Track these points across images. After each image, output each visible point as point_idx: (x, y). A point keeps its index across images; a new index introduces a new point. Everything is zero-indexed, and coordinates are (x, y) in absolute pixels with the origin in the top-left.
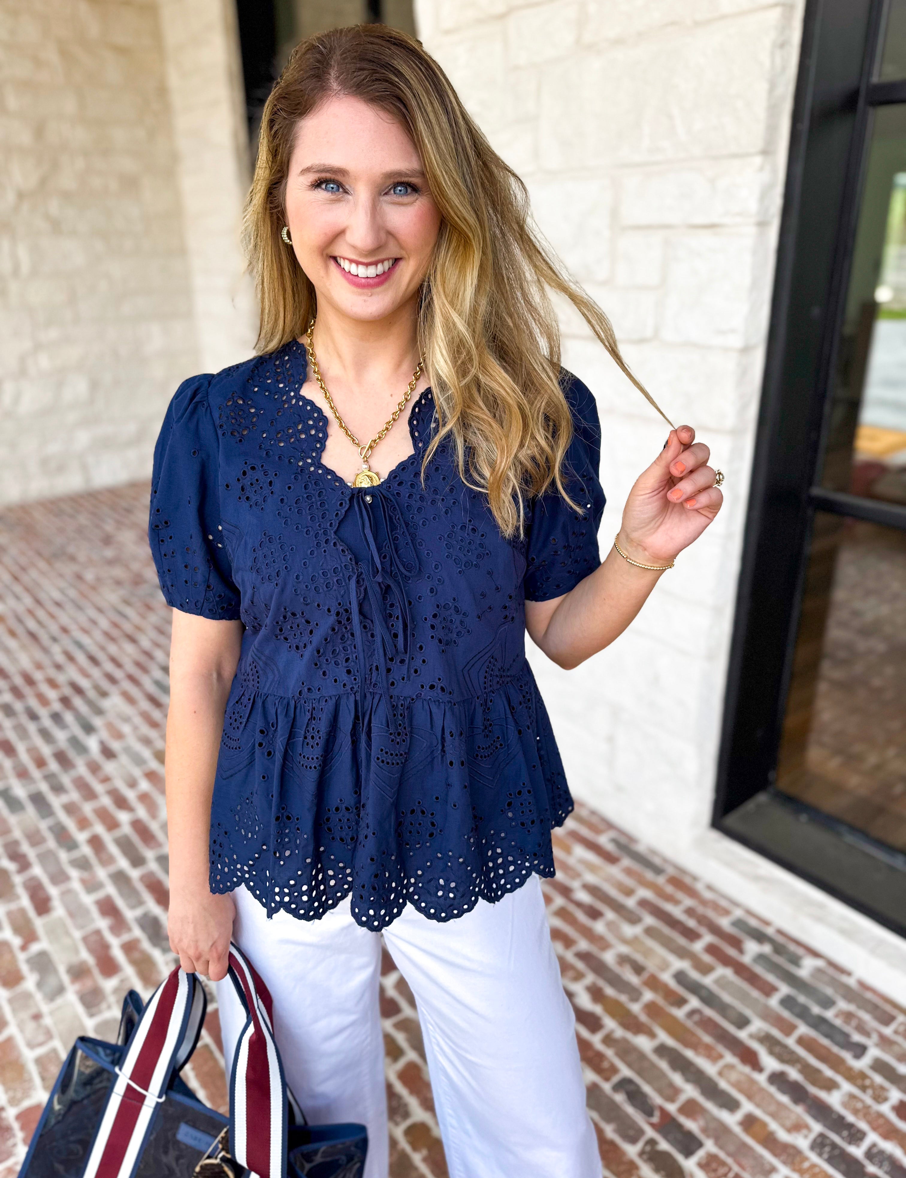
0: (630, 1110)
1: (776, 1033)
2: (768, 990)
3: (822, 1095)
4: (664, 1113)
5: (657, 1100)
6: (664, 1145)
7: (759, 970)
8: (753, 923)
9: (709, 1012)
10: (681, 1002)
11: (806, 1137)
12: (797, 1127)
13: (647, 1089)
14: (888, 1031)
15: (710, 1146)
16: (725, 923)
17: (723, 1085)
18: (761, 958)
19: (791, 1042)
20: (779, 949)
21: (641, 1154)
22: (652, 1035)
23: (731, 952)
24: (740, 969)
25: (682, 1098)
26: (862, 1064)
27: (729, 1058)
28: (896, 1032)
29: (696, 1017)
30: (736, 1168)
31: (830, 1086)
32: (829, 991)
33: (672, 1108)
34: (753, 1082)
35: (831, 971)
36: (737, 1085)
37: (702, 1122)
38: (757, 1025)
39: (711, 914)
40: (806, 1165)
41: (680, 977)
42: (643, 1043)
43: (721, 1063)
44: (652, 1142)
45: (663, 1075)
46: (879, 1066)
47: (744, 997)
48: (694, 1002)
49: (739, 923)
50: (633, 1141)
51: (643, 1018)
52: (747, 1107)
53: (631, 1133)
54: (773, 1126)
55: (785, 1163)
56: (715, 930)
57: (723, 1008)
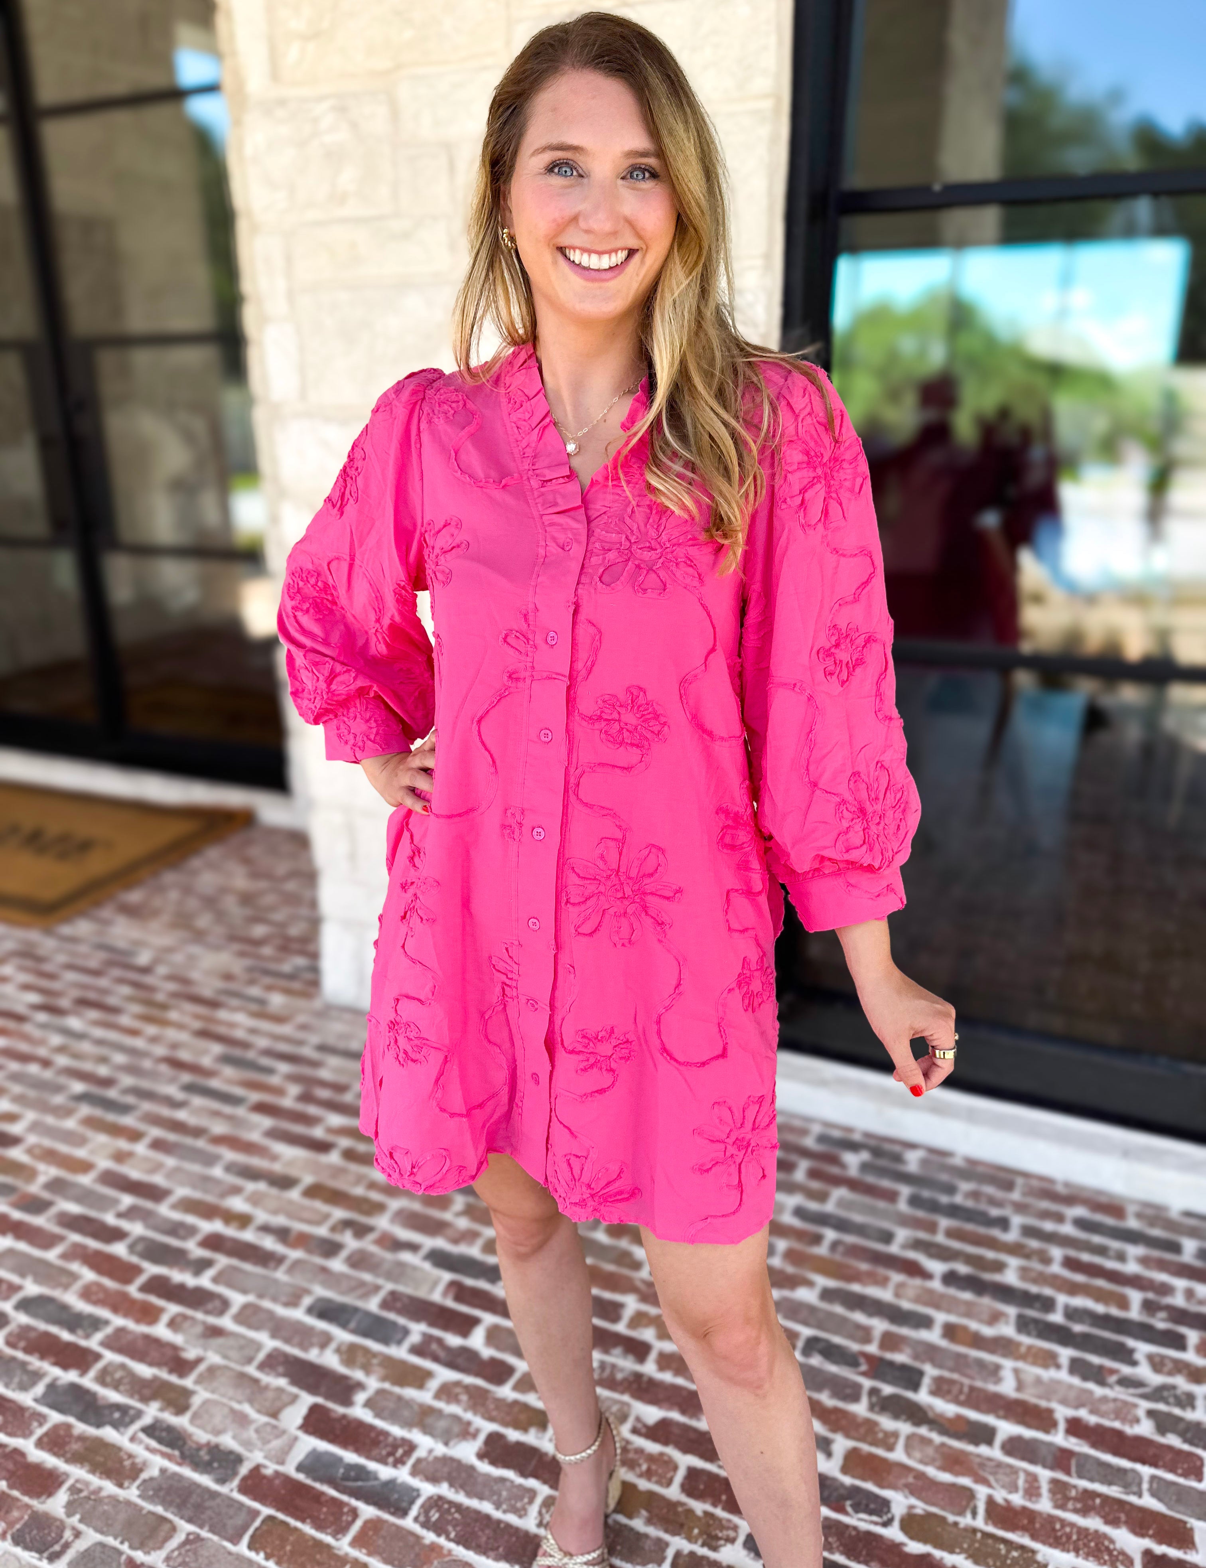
0: (833, 1368)
1: (922, 1235)
2: (891, 1196)
3: (997, 1277)
4: (869, 1358)
5: (855, 1347)
6: (888, 1390)
7: (870, 1179)
8: (836, 1134)
9: (850, 1239)
10: (817, 1239)
11: (1007, 1323)
12: (995, 1318)
13: (837, 1340)
14: (1016, 1196)
15: (930, 1371)
16: (809, 1142)
17: (906, 1305)
18: (865, 1167)
19: (940, 1238)
20: (877, 1152)
21: (871, 1408)
22: (810, 1284)
23: (834, 1170)
24: (853, 1185)
25: (877, 1334)
26: (1012, 1236)
27: (897, 1277)
28: (1025, 1194)
29: (841, 1249)
30: (966, 1381)
31: (999, 1267)
32: (944, 1177)
33: (872, 1349)
34: (931, 1292)
35: (935, 1158)
36: (917, 1300)
37: (908, 1350)
38: (902, 1234)
39: (791, 1138)
40: (1023, 1350)
41: (799, 1212)
42: (804, 1295)
43: (891, 1286)
44: (874, 1392)
45: (844, 1320)
46: (1029, 1231)
47: (873, 1211)
48: (830, 1235)
49: (823, 1139)
50: (855, 1397)
51: (790, 1269)
52: (941, 1318)
53: (848, 1391)
54: (974, 1325)
55: (1005, 1355)
56: (805, 1153)
57: (860, 1230)
